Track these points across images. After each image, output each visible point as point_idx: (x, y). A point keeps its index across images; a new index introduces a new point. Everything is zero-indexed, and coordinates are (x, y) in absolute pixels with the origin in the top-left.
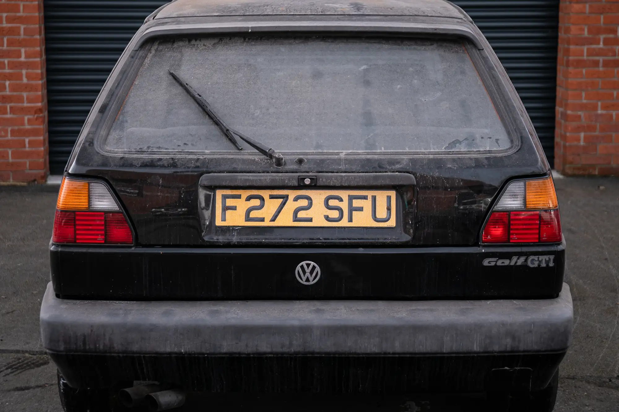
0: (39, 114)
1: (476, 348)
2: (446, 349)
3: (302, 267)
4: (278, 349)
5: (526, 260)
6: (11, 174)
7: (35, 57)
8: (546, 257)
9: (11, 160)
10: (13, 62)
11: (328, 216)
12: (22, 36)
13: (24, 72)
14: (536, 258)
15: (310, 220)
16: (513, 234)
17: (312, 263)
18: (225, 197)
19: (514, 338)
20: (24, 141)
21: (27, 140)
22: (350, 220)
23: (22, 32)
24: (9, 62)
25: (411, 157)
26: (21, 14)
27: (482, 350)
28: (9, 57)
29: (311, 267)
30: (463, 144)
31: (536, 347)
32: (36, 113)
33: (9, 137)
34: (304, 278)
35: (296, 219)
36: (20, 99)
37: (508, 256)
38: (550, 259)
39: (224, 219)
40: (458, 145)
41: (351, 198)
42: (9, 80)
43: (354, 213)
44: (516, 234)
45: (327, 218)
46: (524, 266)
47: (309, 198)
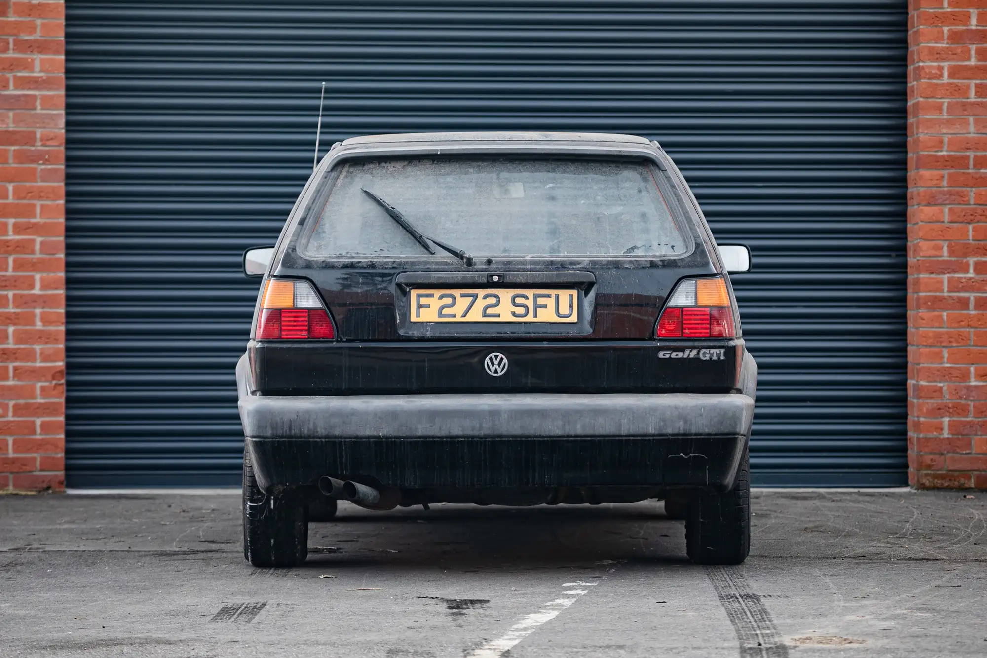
0: (59, 380)
1: (651, 430)
2: (624, 431)
3: (491, 359)
4: (469, 432)
5: (698, 353)
6: (11, 477)
7: (57, 289)
8: (717, 351)
9: (11, 454)
10: (21, 296)
11: (515, 313)
12: (38, 255)
13: (38, 311)
14: (707, 351)
15: (499, 316)
16: (685, 329)
17: (501, 355)
18: (419, 296)
19: (686, 421)
20: (33, 422)
21: (38, 421)
22: (536, 316)
23: (38, 247)
24: (14, 295)
25: (591, 259)
26: (37, 219)
27: (657, 433)
28: (15, 287)
29: (499, 359)
30: (640, 250)
31: (707, 431)
32: (54, 378)
33: (10, 418)
34: (493, 370)
35: (485, 315)
36: (29, 355)
37: (682, 349)
38: (720, 353)
39: (418, 316)
40: (635, 250)
41: (536, 296)
42: (14, 324)
43: (539, 309)
44: (689, 329)
45: (514, 314)
46: (697, 359)
47: (497, 296)
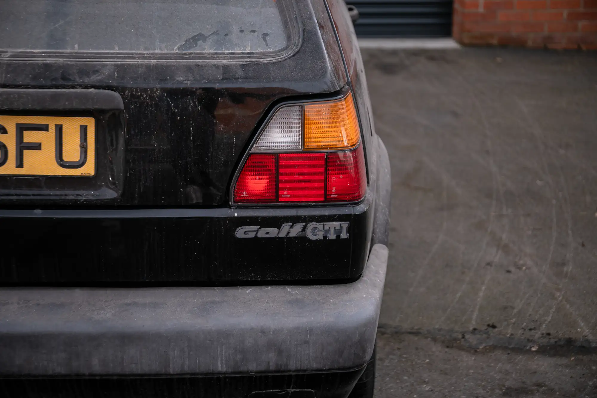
1: (221, 367)
5: (304, 230)
8: (336, 225)
14: (319, 225)
16: (283, 189)
19: (280, 352)
22: (20, 164)
25: (120, 61)
27: (230, 370)
30: (209, 42)
31: (315, 366)
37: (276, 222)
38: (341, 227)
40: (200, 42)
41: (21, 129)
43: (26, 152)
44: (289, 189)
46: (302, 239)
